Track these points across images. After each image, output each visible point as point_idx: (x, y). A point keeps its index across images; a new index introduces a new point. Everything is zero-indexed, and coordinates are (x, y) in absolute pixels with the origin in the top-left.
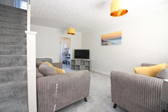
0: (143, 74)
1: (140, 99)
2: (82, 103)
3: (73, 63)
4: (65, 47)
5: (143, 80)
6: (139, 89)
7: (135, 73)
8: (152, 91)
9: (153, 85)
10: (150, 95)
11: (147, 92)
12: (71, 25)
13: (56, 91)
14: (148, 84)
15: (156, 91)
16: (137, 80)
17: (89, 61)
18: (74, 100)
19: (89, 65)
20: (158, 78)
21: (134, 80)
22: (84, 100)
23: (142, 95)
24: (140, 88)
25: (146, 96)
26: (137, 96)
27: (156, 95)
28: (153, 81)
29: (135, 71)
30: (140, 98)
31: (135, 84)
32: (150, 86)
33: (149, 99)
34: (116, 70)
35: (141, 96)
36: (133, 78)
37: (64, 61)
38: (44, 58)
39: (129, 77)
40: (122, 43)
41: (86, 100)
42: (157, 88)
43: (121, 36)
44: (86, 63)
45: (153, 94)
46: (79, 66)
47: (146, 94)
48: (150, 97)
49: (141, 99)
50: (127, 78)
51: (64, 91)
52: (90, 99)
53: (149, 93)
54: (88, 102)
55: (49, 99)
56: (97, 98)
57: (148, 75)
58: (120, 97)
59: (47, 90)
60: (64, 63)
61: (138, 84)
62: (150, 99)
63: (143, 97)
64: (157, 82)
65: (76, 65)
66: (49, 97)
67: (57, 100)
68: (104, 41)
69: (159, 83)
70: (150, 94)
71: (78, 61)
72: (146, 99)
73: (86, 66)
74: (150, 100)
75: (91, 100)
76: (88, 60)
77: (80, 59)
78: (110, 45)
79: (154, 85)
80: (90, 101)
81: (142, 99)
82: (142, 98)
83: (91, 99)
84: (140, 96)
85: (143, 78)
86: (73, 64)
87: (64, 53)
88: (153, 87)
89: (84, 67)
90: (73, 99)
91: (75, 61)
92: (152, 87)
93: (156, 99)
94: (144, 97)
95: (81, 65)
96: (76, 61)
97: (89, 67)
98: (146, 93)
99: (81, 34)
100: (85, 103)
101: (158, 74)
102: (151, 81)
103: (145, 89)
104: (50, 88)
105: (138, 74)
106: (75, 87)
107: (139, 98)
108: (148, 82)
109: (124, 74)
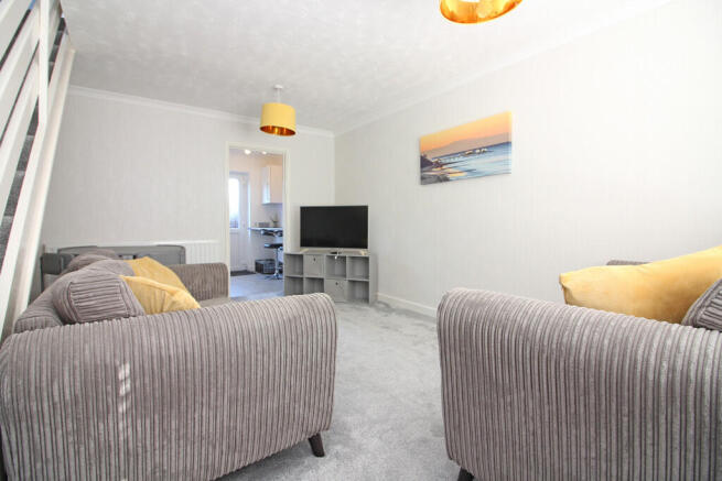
0: (608, 310)
1: (593, 455)
2: (296, 466)
3: (297, 270)
4: (266, 201)
5: (606, 342)
6: (586, 393)
7: (567, 303)
8: (663, 404)
9: (672, 370)
10: (650, 433)
11: (631, 413)
12: (279, 92)
13: (122, 408)
14: (639, 366)
15: (691, 409)
16: (575, 339)
17: (366, 259)
18: (240, 452)
19: (367, 277)
20: (698, 327)
21: (560, 344)
22: (309, 446)
23: (603, 431)
24: (592, 388)
25: (625, 434)
26: (574, 432)
27: (691, 432)
28: (669, 342)
29: (565, 289)
30: (593, 446)
31: (562, 364)
32: (651, 377)
33: (643, 454)
34: (468, 291)
35: (598, 434)
36: (553, 330)
37: (262, 262)
38: (156, 243)
39: (528, 326)
40: (513, 166)
41: (316, 447)
42: (692, 386)
43: (508, 134)
44: (353, 268)
45: (669, 423)
46: (321, 280)
47: (625, 424)
48: (649, 441)
49: (598, 449)
50: (520, 327)
51: (175, 405)
52: (339, 442)
53: (643, 417)
54: (327, 457)
55: (77, 453)
56: (380, 438)
57: (639, 314)
58: (488, 434)
59: (57, 399)
60: (259, 268)
61: (582, 367)
62: (649, 452)
63: (609, 444)
64: (696, 352)
65: (306, 275)
66: (77, 443)
67: (127, 453)
68: (432, 163)
69: (706, 355)
70: (650, 426)
71: (317, 261)
72: (625, 455)
73: (353, 282)
74: (650, 461)
75: (345, 445)
76: (362, 252)
77: (326, 251)
78: (458, 179)
79: (674, 370)
80: (337, 455)
81: (604, 453)
82: (604, 446)
83: (347, 441)
84: (593, 433)
85: (610, 330)
86: (295, 273)
87: (261, 225)
88: (671, 384)
89: (345, 283)
90: (232, 449)
91: (301, 257)
92: (663, 379)
93: (691, 456)
94: (614, 441)
95: (332, 274)
96: (307, 260)
97: (367, 284)
98: (625, 419)
99: (331, 135)
100: (309, 467)
101: (698, 303)
102: (655, 345)
103: (619, 397)
104: (78, 392)
105: (580, 305)
106: (241, 383)
107: (588, 447)
108: (640, 352)
109: (503, 310)
